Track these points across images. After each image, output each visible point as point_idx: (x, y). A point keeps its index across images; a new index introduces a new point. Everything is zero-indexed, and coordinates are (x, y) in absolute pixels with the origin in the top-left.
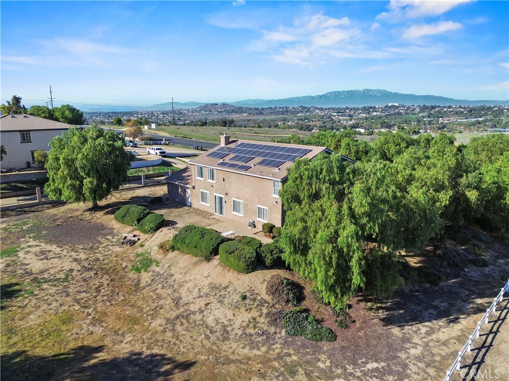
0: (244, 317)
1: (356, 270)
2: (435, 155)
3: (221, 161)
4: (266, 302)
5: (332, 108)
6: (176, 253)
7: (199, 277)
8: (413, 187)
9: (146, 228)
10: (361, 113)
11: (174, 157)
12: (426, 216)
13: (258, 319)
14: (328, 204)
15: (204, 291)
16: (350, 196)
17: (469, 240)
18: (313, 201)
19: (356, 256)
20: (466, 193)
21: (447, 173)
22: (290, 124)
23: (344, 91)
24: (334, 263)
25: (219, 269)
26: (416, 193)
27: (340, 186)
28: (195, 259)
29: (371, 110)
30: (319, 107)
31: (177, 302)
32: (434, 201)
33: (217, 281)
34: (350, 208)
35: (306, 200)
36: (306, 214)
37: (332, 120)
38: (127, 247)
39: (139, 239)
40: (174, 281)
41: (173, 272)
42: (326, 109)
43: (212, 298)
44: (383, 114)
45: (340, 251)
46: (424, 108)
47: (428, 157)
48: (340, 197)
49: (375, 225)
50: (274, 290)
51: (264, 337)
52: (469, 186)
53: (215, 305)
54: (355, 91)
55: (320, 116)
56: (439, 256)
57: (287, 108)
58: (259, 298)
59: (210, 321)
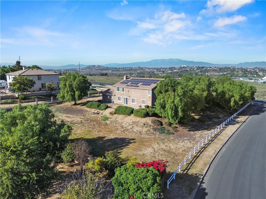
0: (145, 129)
1: (180, 111)
2: (202, 81)
3: (127, 85)
4: (151, 125)
5: (154, 68)
6: (116, 115)
7: (128, 120)
8: (195, 90)
9: (102, 108)
10: (168, 70)
11: (95, 88)
12: (199, 100)
13: (150, 130)
14: (171, 93)
15: (131, 124)
16: (177, 90)
17: (215, 111)
18: (166, 93)
19: (180, 107)
20: (212, 93)
21: (206, 86)
22: (134, 75)
23: (159, 59)
24: (174, 109)
25: (134, 117)
26: (196, 92)
27: (174, 88)
28: (124, 116)
29: (173, 69)
30: (147, 67)
31: (122, 127)
32: (202, 95)
33: (134, 121)
34: (177, 94)
35: (164, 92)
36: (164, 96)
37: (155, 74)
38: (97, 115)
39: (100, 112)
40: (119, 122)
41: (117, 119)
42: (151, 69)
43: (134, 125)
44: (179, 71)
45: (175, 105)
46: (198, 68)
47: (200, 82)
48: (174, 91)
49: (184, 99)
50: (153, 122)
51: (153, 134)
52: (213, 91)
53: (135, 127)
54: (165, 59)
55: (148, 72)
56: (205, 116)
57: (131, 68)
58: (149, 124)
59: (135, 130)
